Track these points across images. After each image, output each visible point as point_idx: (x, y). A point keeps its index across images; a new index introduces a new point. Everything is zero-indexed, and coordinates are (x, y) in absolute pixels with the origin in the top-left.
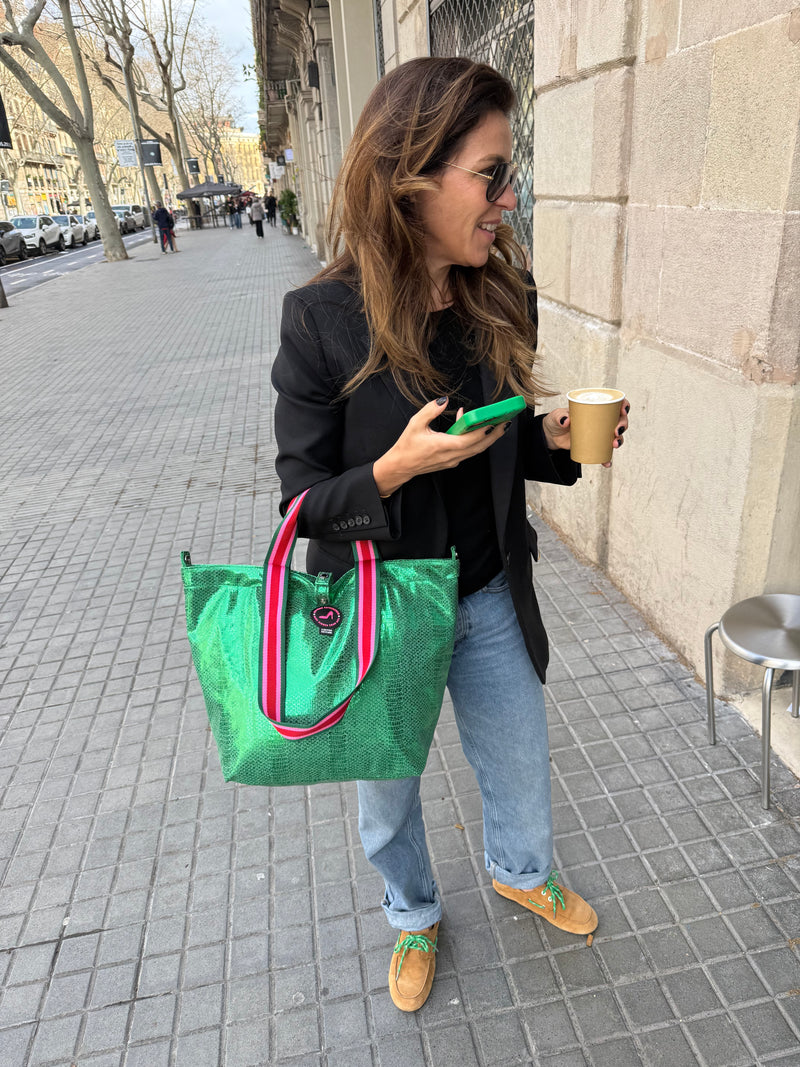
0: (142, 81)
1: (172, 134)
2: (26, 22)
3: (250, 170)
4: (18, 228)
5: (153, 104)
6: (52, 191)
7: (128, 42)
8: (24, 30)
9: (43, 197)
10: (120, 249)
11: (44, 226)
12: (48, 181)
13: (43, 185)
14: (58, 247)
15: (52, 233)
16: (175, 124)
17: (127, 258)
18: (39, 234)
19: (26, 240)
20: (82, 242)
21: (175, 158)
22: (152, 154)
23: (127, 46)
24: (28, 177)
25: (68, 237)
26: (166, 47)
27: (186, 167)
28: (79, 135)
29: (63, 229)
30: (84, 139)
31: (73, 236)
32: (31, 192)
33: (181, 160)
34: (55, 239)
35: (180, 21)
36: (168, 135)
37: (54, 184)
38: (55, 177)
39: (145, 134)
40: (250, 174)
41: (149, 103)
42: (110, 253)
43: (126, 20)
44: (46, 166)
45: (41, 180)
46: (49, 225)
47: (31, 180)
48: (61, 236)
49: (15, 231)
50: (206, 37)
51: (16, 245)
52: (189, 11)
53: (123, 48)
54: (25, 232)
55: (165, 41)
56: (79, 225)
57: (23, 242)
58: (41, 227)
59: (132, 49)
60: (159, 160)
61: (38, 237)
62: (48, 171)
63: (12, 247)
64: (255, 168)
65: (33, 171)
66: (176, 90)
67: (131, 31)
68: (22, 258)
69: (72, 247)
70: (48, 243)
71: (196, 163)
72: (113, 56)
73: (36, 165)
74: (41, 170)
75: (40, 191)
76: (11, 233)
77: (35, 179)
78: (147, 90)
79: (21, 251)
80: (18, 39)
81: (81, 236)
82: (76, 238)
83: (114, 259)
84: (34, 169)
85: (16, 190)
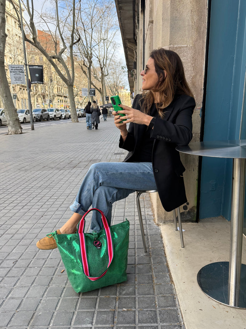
0: (96, 72)
1: (102, 89)
2: (60, 53)
3: (128, 102)
4: (49, 111)
5: (98, 79)
6: (65, 104)
7: (91, 60)
8: (59, 55)
9: (62, 106)
10: (76, 119)
11: (57, 112)
12: (64, 101)
13: (62, 102)
14: (60, 118)
15: (59, 114)
16: (103, 85)
17: (78, 122)
18: (54, 113)
19: (50, 115)
20: (68, 118)
21: (101, 95)
22: (93, 93)
23: (90, 61)
24: (59, 99)
25: (63, 116)
26: (103, 63)
27: (105, 99)
28: (69, 84)
29: (62, 113)
30: (70, 85)
31: (65, 116)
32: (59, 104)
33: (103, 96)
34: (59, 116)
35: (110, 56)
36: (100, 88)
37: (66, 102)
38: (67, 100)
39: (92, 86)
40: (128, 103)
41: (96, 79)
42: (73, 120)
43: (91, 54)
44: (64, 97)
45: (62, 101)
46: (58, 111)
47: (59, 100)
48: (61, 115)
49: (47, 112)
50: (118, 61)
51: (46, 116)
52: (113, 53)
53: (89, 62)
54: (50, 113)
55: (103, 61)
56: (68, 113)
57: (49, 115)
58: (55, 112)
59: (91, 62)
60: (94, 94)
61: (54, 115)
62: (65, 98)
63: (45, 116)
64: (130, 102)
65: (61, 98)
66: (105, 76)
67: (92, 57)
68: (48, 120)
69: (65, 119)
70: (57, 117)
71: (108, 98)
72: (85, 64)
73: (62, 96)
74: (63, 98)
75: (61, 104)
76: (46, 112)
77: (60, 100)
78: (96, 75)
79: (48, 118)
80: (57, 57)
81: (68, 116)
82: (66, 116)
83: (74, 122)
84: (61, 97)
85: (54, 103)
